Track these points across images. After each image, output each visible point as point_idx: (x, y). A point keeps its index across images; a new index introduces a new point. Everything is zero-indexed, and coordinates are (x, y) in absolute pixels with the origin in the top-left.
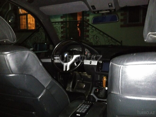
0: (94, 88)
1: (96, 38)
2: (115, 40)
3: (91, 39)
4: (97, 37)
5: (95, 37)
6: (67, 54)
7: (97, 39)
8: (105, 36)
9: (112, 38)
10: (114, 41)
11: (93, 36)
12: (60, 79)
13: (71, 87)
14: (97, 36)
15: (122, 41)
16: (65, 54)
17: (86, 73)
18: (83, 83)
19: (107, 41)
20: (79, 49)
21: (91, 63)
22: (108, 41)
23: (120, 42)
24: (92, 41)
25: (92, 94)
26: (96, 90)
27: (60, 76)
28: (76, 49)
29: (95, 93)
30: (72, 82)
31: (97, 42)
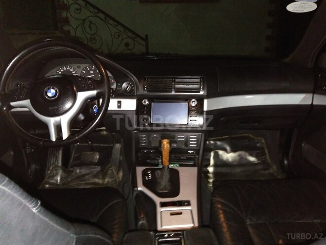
0: (140, 170)
1: (90, 28)
2: (134, 33)
3: (77, 28)
4: (92, 25)
5: (87, 24)
6: (53, 91)
7: (91, 30)
8: (111, 22)
9: (126, 28)
10: (130, 34)
11: (82, 21)
13: (60, 164)
14: (91, 22)
15: (147, 36)
16: (49, 89)
17: (104, 128)
19: (116, 35)
20: (79, 67)
21: (119, 107)
22: (119, 36)
23: (145, 38)
24: (79, 33)
25: (139, 189)
26: (145, 173)
28: (68, 69)
29: (145, 184)
31: (93, 36)
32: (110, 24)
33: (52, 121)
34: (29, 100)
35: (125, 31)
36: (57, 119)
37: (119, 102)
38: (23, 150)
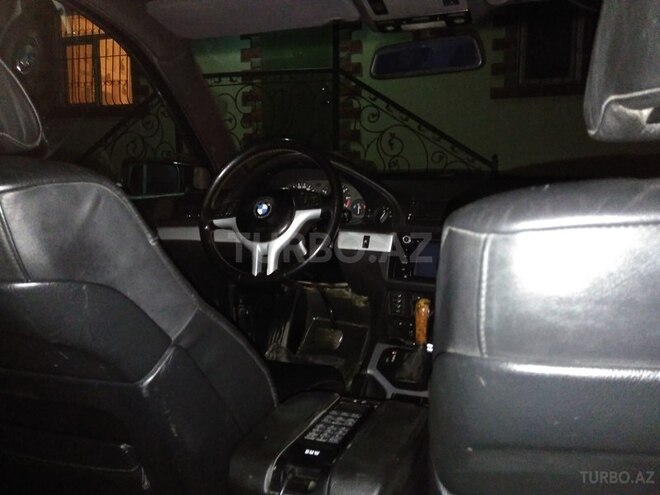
0: (380, 348)
1: (391, 145)
2: (469, 152)
3: (368, 146)
4: (394, 141)
5: (386, 138)
6: (265, 207)
7: (392, 149)
8: (429, 134)
9: (454, 143)
10: (462, 155)
11: (378, 135)
12: (237, 313)
13: (284, 343)
14: (393, 136)
15: (495, 157)
16: (260, 204)
17: (346, 284)
18: (336, 327)
19: (436, 158)
20: (318, 185)
21: (366, 245)
22: (441, 158)
23: (490, 159)
24: (372, 156)
25: (369, 372)
26: (387, 353)
27: (241, 301)
28: (304, 187)
29: (381, 367)
30: (288, 324)
31: (394, 160)
32: (427, 138)
33: (258, 248)
34: (234, 218)
35: (453, 149)
36: (265, 245)
37: (367, 238)
38: (234, 309)
